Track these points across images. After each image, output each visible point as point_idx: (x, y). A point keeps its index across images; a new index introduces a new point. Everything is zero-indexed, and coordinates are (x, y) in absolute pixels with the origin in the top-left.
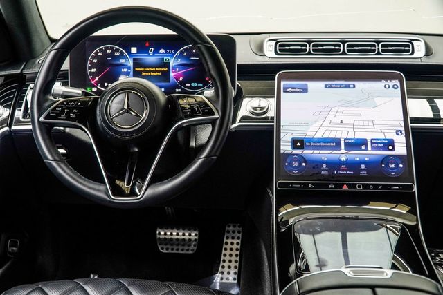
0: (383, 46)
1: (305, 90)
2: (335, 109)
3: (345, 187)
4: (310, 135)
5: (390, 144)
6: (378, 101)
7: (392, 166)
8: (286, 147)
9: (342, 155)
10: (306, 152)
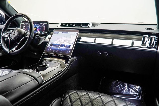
0: (82, 25)
1: (58, 33)
2: (62, 38)
3: (56, 55)
4: (54, 43)
5: (69, 46)
6: (71, 36)
7: (68, 51)
8: (49, 45)
9: (59, 48)
10: (52, 47)
